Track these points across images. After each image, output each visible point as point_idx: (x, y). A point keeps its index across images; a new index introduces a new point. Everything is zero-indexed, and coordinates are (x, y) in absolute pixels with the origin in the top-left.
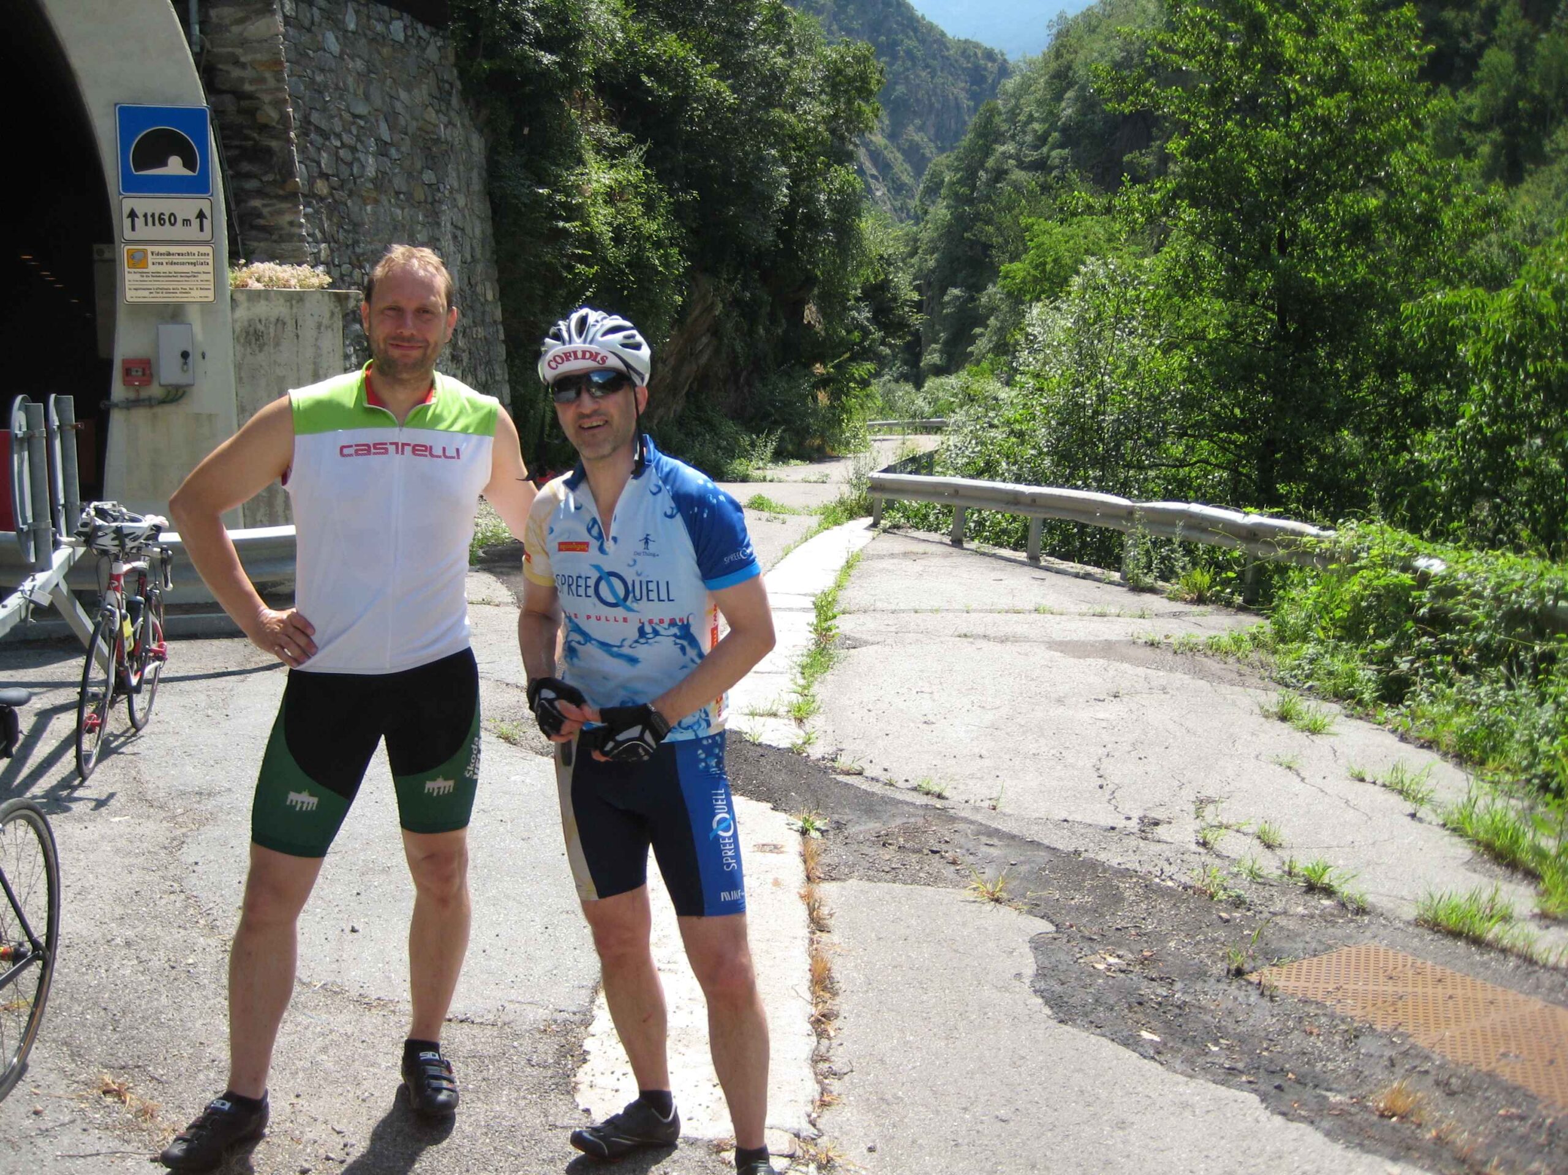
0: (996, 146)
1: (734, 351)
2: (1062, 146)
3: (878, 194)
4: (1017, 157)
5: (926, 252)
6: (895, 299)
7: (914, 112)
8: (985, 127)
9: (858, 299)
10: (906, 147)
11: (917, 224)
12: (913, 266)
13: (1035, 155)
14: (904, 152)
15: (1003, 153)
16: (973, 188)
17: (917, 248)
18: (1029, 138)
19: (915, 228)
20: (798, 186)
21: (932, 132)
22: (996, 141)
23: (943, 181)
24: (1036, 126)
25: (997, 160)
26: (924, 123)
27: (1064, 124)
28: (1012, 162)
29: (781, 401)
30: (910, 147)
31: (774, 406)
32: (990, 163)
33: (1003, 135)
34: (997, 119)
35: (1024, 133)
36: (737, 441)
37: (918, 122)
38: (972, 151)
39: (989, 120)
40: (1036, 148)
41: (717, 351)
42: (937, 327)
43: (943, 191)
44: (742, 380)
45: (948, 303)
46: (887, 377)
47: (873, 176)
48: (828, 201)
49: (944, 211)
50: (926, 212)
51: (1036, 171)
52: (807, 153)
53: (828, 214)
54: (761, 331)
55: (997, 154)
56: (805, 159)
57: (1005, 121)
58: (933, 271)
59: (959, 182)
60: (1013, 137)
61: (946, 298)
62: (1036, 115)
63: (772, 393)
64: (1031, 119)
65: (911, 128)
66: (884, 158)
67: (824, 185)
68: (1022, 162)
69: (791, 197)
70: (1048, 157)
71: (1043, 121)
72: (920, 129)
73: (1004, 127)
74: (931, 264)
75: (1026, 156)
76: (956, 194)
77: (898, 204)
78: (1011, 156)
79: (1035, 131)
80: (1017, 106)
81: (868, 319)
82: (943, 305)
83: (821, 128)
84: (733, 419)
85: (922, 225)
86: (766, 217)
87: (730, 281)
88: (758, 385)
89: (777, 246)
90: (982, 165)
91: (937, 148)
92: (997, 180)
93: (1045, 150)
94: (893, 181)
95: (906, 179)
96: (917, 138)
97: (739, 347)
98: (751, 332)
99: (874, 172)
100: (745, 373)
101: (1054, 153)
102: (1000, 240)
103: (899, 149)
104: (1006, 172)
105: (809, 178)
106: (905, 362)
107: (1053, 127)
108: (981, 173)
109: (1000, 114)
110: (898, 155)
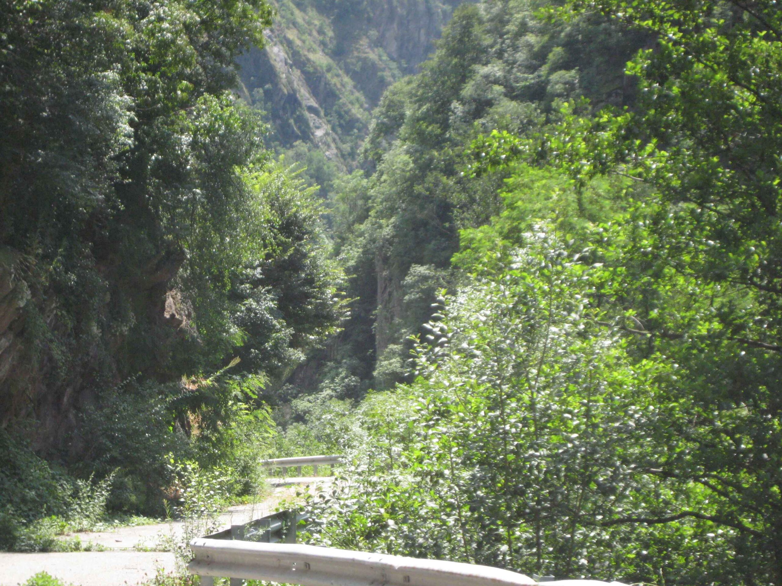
0: (477, 67)
1: (51, 359)
2: (566, 66)
3: (319, 133)
4: (505, 82)
5: (381, 214)
6: (310, 282)
7: (369, 20)
8: (461, 41)
9: (256, 283)
10: (358, 69)
11: (367, 175)
12: (362, 234)
13: (531, 79)
14: (354, 76)
15: (486, 77)
16: (445, 126)
17: (368, 210)
18: (521, 56)
19: (365, 182)
20: (149, 124)
21: (393, 46)
22: (476, 60)
23: (402, 116)
24: (531, 38)
25: (478, 86)
26: (383, 36)
27: (569, 35)
28: (498, 88)
29: (120, 430)
30: (363, 69)
31: (112, 438)
32: (468, 90)
33: (484, 51)
34: (477, 30)
35: (516, 49)
36: (51, 490)
37: (373, 33)
38: (443, 73)
39: (466, 30)
40: (532, 69)
41: (24, 358)
42: (397, 320)
43: (403, 130)
44: (65, 399)
45: (412, 286)
46: (327, 392)
47: (311, 109)
48: (194, 145)
49: (406, 158)
50: (379, 158)
51: (532, 100)
52: (163, 75)
53: (192, 163)
54: (95, 329)
55: (478, 77)
56: (160, 84)
57: (488, 32)
58: (389, 242)
59: (425, 117)
60: (500, 55)
61: (408, 279)
62: (531, 23)
63: (109, 418)
64: (523, 29)
65: (364, 42)
66: (327, 83)
67: (188, 123)
68: (513, 89)
69: (136, 136)
70: (547, 82)
71: (541, 32)
72: (378, 43)
73: (487, 40)
74: (387, 231)
75: (517, 81)
76: (421, 134)
77: (346, 147)
78: (496, 82)
79: (530, 46)
80: (505, 11)
81: (271, 310)
82: (405, 289)
83: (182, 40)
84: (49, 457)
85: (375, 176)
86: (101, 166)
87: (47, 258)
88: (90, 407)
89: (115, 207)
90: (456, 91)
91: (400, 68)
92: (478, 113)
93: (544, 70)
94: (340, 116)
95: (357, 112)
96: (372, 56)
97: (57, 352)
98: (77, 331)
99: (313, 103)
100: (69, 390)
101: (554, 77)
102: (463, 197)
103: (347, 72)
104: (490, 103)
105: (165, 111)
106: (353, 371)
107: (553, 40)
108: (456, 106)
109: (481, 22)
110: (346, 79)
